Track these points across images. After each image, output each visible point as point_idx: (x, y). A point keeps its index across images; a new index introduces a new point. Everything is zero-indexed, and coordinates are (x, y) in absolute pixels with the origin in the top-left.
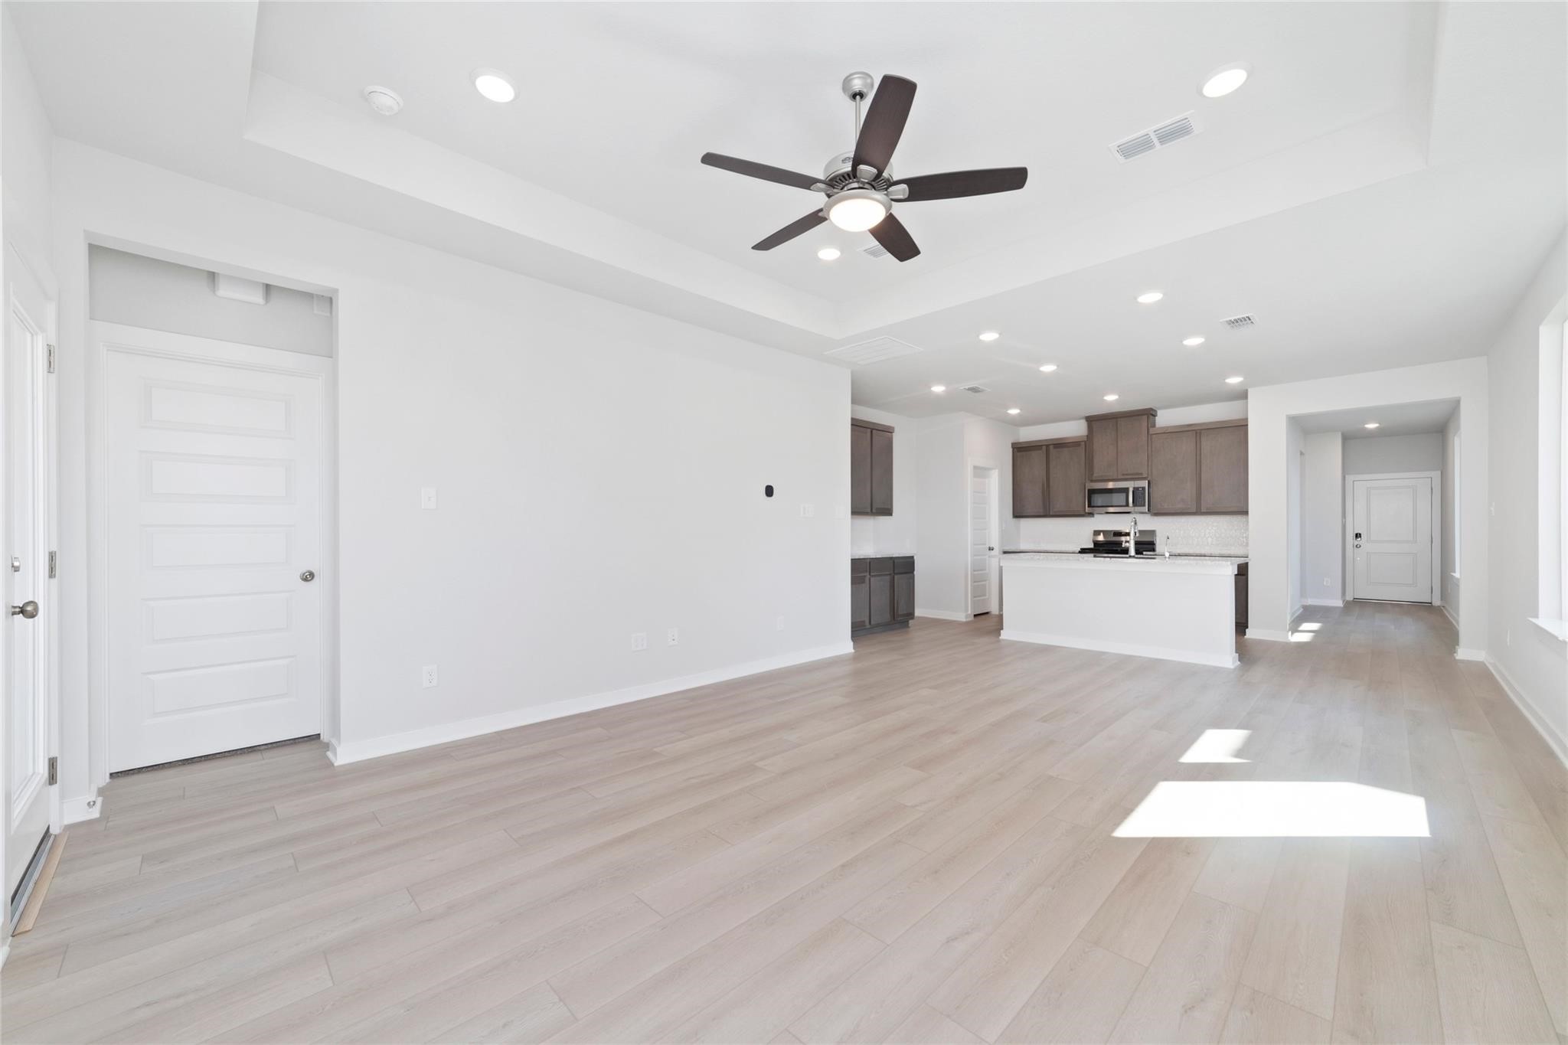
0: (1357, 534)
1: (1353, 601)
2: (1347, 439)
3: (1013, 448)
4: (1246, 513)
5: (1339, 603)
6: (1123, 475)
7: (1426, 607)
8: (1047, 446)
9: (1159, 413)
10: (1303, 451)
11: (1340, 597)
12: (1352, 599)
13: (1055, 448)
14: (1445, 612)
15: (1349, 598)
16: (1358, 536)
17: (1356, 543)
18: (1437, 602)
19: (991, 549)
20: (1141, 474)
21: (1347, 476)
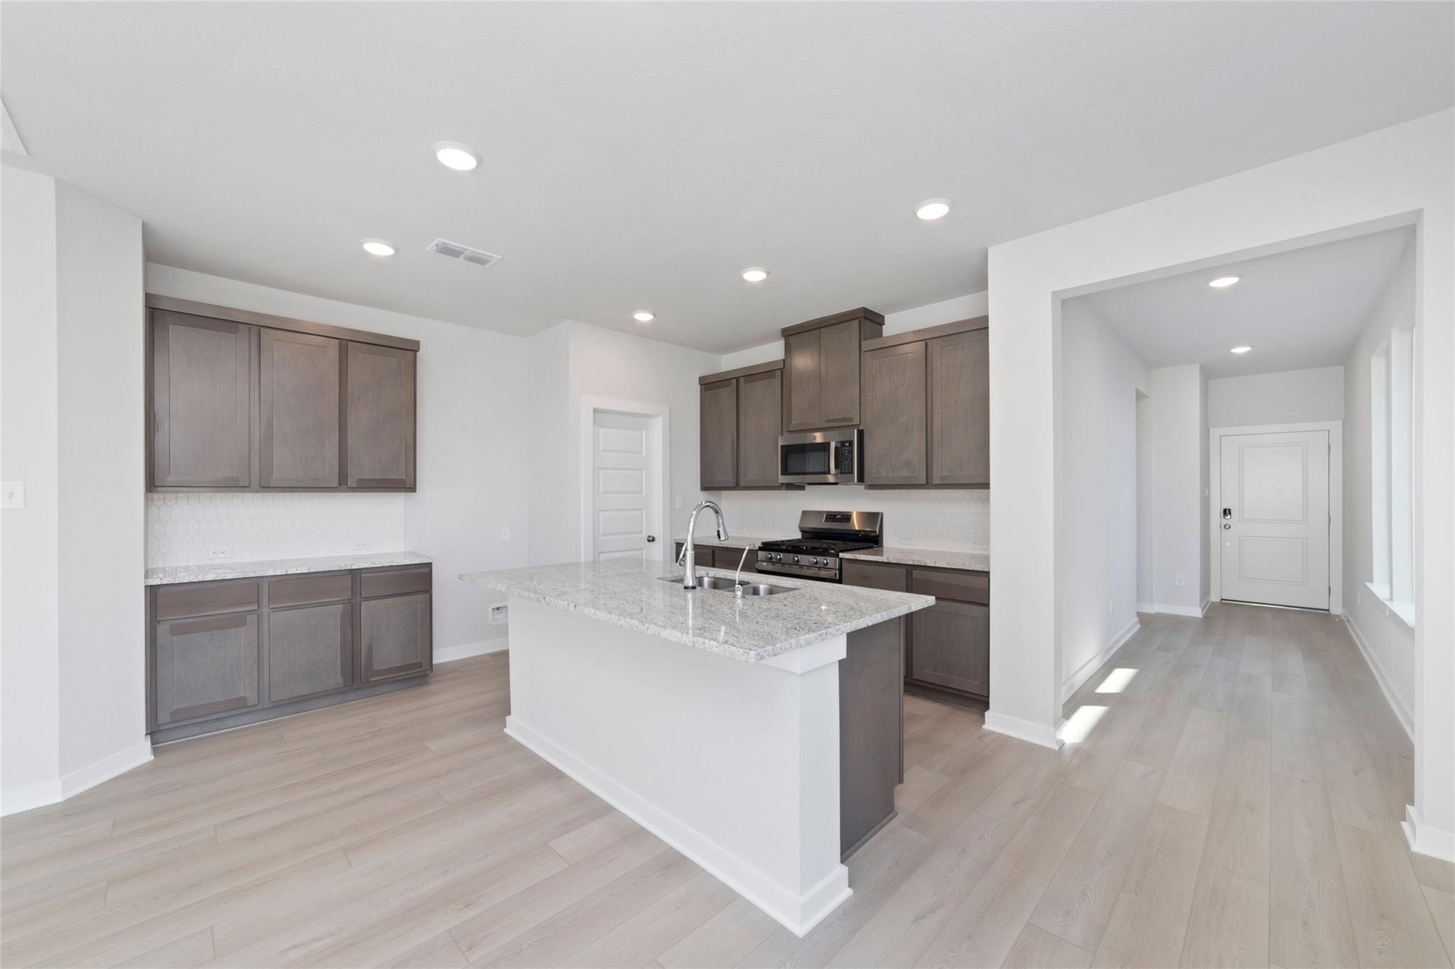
0: (1225, 510)
1: (1221, 603)
2: (1209, 375)
3: (701, 384)
4: (986, 486)
5: (1197, 612)
6: (828, 421)
7: (1321, 616)
8: (737, 379)
9: (888, 319)
10: (1142, 389)
11: (1199, 604)
12: (1219, 600)
13: (746, 382)
14: (1349, 628)
15: (1215, 598)
16: (1226, 512)
17: (1224, 522)
18: (1337, 609)
19: (651, 540)
20: (851, 419)
21: (1211, 430)
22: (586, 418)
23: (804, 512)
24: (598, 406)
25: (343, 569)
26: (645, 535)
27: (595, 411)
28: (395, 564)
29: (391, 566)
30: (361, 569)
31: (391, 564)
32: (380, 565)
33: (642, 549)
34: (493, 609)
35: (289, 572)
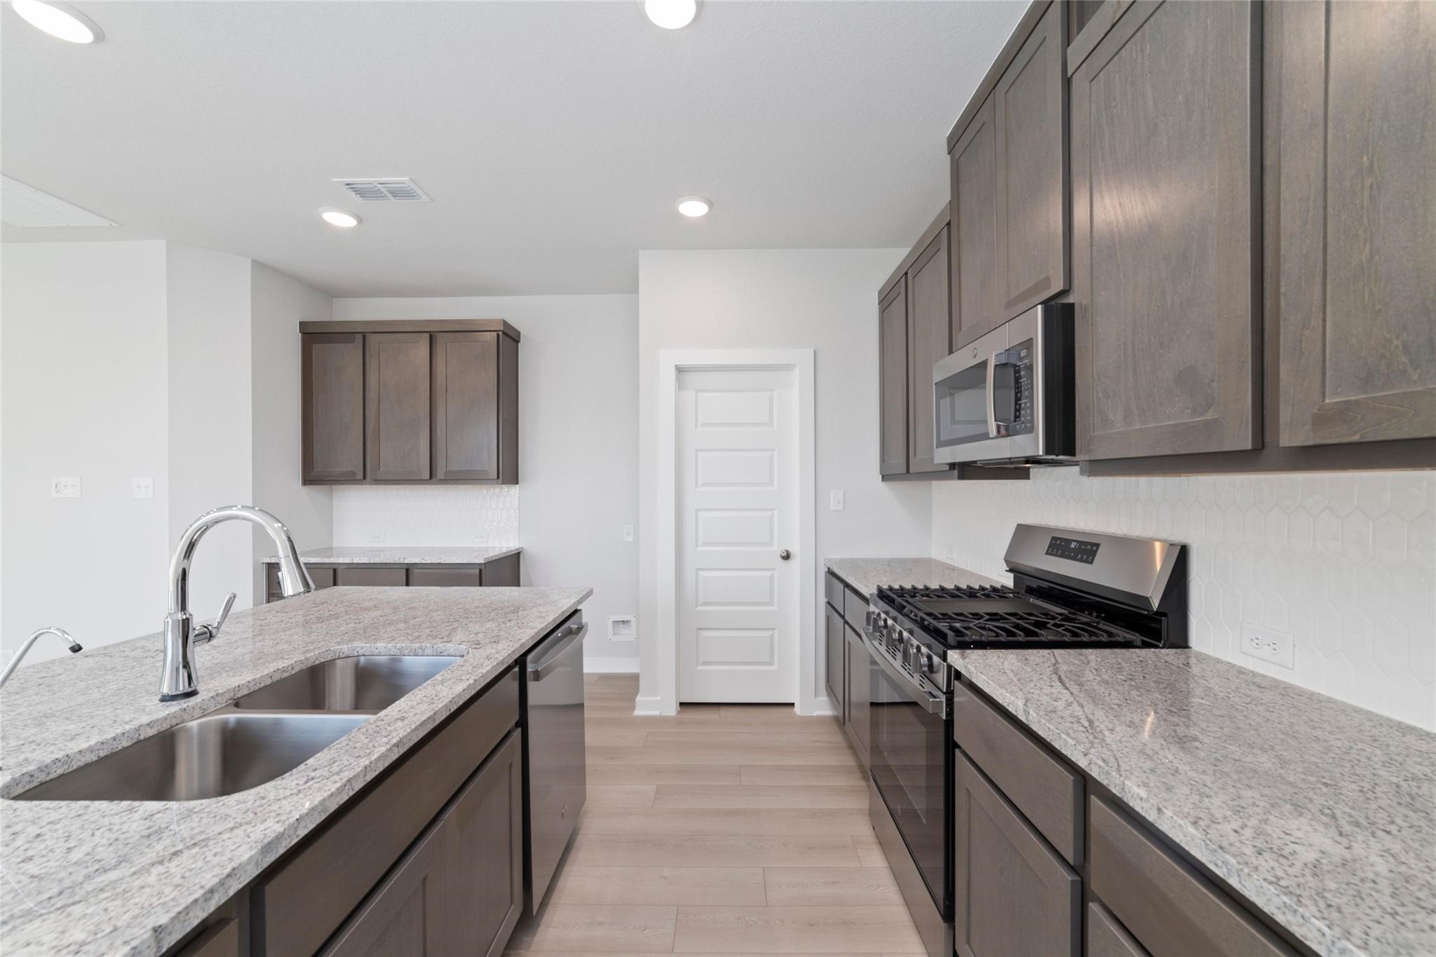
22: (668, 379)
23: (1021, 528)
24: (683, 362)
25: (397, 562)
26: (778, 550)
27: (680, 370)
28: (443, 562)
29: (439, 563)
30: (417, 564)
31: (439, 561)
32: (429, 562)
33: (774, 569)
34: (614, 622)
35: (355, 561)
